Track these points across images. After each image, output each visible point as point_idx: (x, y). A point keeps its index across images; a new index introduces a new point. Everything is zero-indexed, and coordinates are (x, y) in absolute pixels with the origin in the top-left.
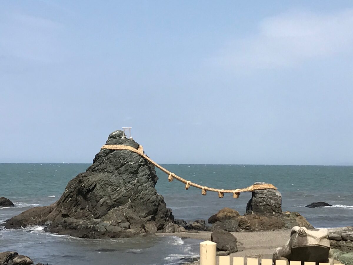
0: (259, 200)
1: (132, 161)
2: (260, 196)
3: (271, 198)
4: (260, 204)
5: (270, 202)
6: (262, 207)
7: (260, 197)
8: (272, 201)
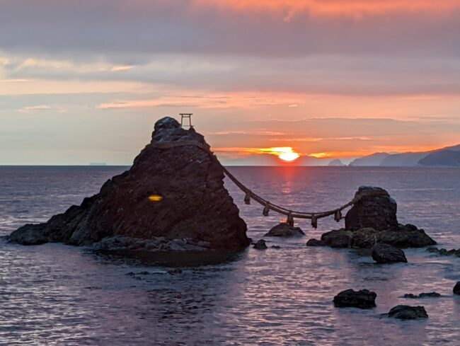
0: (369, 209)
1: (200, 159)
2: (370, 203)
3: (384, 207)
4: (371, 214)
5: (383, 212)
6: (373, 219)
7: (370, 205)
8: (386, 211)
